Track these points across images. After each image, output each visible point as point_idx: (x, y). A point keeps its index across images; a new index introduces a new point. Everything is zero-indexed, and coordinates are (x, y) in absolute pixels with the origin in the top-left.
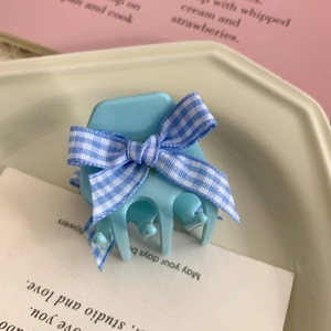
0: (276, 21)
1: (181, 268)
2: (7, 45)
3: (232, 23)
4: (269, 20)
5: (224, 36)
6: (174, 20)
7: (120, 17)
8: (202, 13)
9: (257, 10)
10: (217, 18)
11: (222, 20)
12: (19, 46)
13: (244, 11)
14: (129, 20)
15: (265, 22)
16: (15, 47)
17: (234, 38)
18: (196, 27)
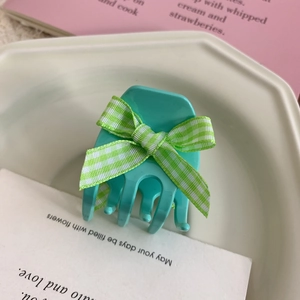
0: (255, 19)
1: (155, 255)
2: (32, 29)
3: (219, 19)
4: (250, 18)
5: (212, 29)
6: (172, 14)
7: (128, 10)
8: (195, 10)
9: (240, 10)
10: (207, 14)
11: (211, 16)
12: (43, 29)
13: (229, 10)
14: (135, 13)
15: (246, 19)
16: (39, 31)
17: (220, 31)
18: (190, 21)
